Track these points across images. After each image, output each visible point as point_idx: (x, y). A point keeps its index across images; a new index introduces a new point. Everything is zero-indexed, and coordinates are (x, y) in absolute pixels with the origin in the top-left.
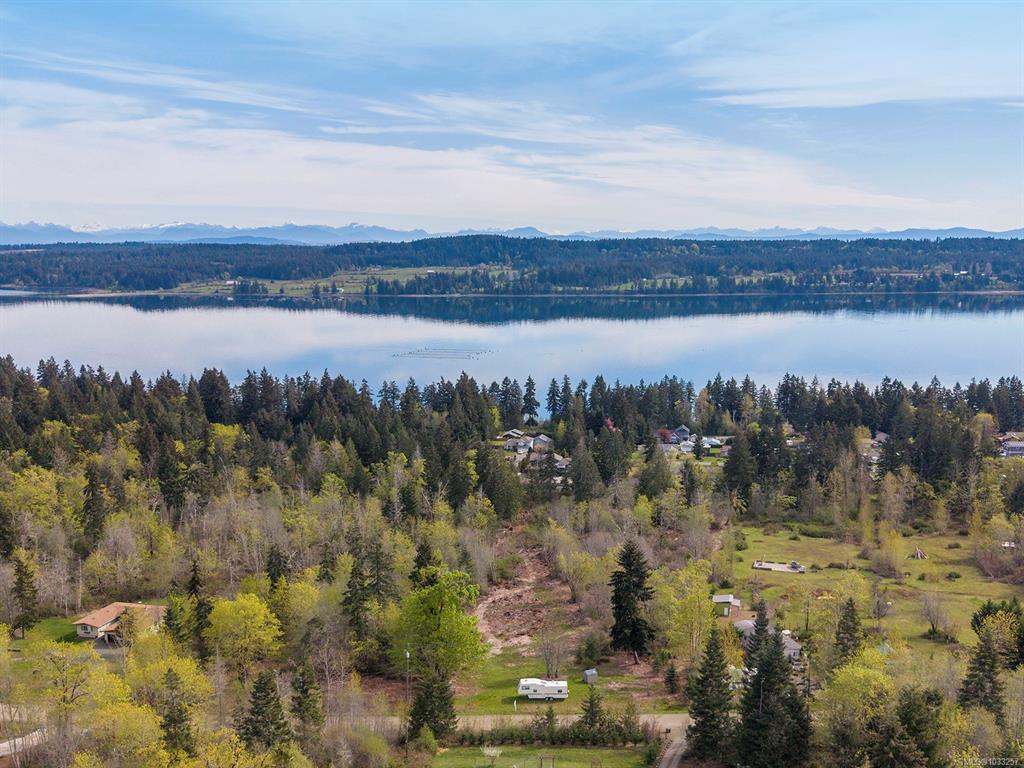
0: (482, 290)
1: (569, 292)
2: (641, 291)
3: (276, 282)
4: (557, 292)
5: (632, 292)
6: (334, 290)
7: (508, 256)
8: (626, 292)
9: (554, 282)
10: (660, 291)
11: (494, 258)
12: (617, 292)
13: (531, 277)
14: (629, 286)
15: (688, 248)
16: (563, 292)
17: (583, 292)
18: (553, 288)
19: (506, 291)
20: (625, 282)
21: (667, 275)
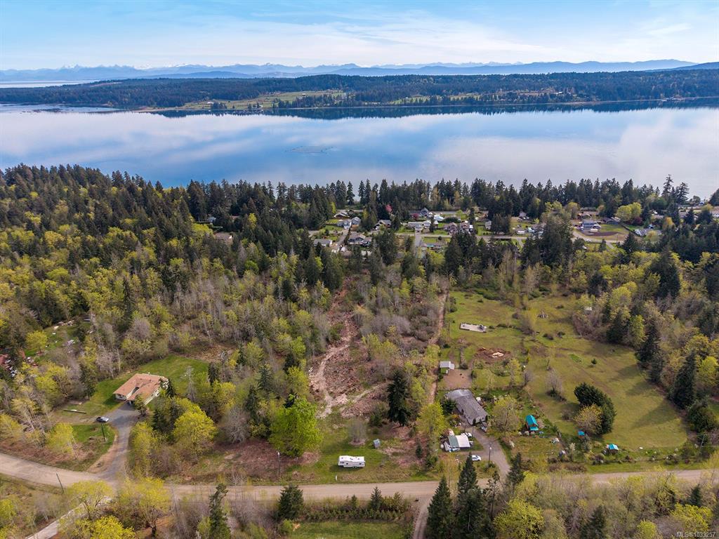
0: (329, 105)
1: (370, 105)
2: (405, 105)
3: (231, 102)
4: (365, 105)
5: (401, 105)
6: (258, 107)
7: (341, 85)
8: (398, 105)
9: (363, 100)
10: (415, 104)
11: (334, 86)
12: (394, 105)
13: (352, 97)
14: (399, 102)
15: (428, 80)
16: (367, 105)
17: (377, 105)
18: (363, 103)
19: (340, 105)
20: (398, 99)
21: (418, 95)
